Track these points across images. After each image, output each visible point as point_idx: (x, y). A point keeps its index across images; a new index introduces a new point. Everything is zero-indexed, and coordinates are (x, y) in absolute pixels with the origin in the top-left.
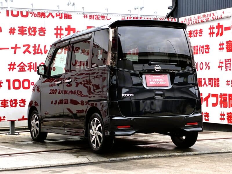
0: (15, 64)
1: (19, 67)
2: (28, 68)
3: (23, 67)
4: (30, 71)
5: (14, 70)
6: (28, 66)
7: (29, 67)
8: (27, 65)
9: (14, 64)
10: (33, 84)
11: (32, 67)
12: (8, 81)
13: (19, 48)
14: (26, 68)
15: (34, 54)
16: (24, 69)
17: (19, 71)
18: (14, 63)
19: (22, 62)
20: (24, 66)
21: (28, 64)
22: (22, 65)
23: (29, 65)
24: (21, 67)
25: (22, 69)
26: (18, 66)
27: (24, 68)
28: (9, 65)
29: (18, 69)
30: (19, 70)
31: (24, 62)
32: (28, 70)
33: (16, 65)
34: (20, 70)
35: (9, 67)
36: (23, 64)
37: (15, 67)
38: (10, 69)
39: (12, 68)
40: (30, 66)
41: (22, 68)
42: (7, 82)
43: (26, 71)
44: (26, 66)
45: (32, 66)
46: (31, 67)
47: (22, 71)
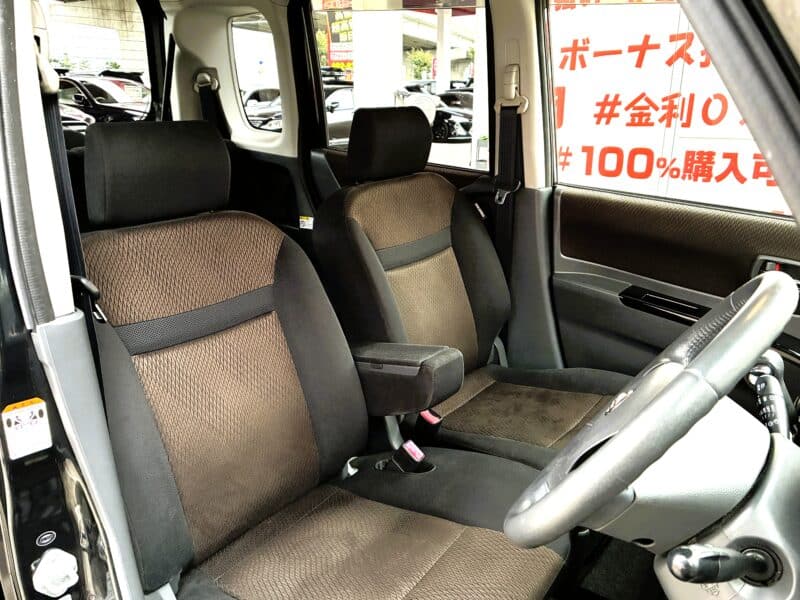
0: (620, 99)
1: (631, 111)
2: (661, 113)
3: (646, 111)
4: (669, 125)
5: (613, 120)
6: (664, 108)
7: (665, 111)
8: (660, 104)
9: (616, 102)
10: (662, 163)
11: (678, 111)
12: (588, 150)
13: (657, 47)
14: (655, 116)
15: (704, 65)
16: (648, 119)
17: (628, 125)
18: (617, 97)
19: (643, 95)
20: (647, 108)
21: (664, 100)
22: (642, 103)
23: (667, 103)
24: (637, 112)
25: (640, 120)
26: (627, 109)
27: (649, 115)
28: (598, 104)
29: (625, 116)
30: (629, 120)
31: (649, 95)
32: (661, 120)
33: (620, 104)
34: (633, 120)
35: (598, 110)
36: (648, 100)
37: (618, 109)
38: (599, 117)
39: (605, 116)
40: (672, 107)
41: (641, 115)
42: (585, 155)
43: (652, 124)
44: (656, 109)
45: (675, 107)
46: (675, 111)
47: (640, 124)
